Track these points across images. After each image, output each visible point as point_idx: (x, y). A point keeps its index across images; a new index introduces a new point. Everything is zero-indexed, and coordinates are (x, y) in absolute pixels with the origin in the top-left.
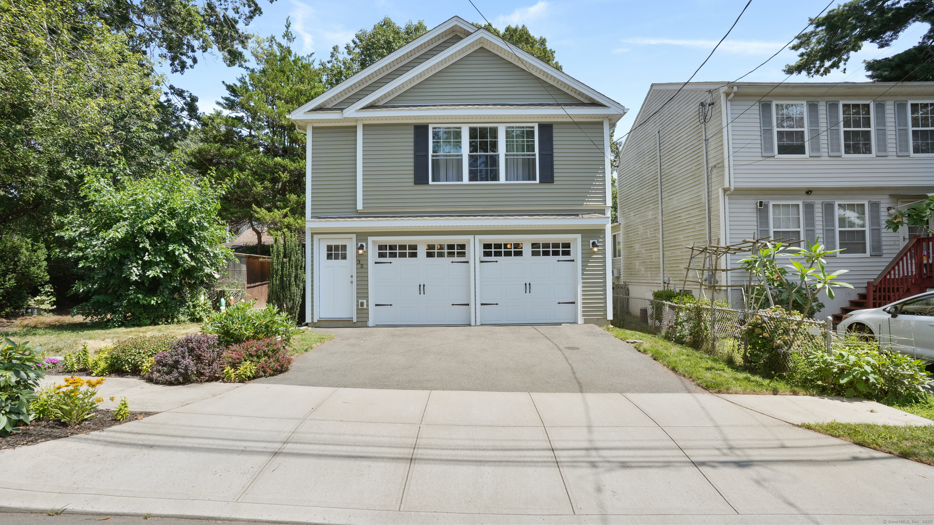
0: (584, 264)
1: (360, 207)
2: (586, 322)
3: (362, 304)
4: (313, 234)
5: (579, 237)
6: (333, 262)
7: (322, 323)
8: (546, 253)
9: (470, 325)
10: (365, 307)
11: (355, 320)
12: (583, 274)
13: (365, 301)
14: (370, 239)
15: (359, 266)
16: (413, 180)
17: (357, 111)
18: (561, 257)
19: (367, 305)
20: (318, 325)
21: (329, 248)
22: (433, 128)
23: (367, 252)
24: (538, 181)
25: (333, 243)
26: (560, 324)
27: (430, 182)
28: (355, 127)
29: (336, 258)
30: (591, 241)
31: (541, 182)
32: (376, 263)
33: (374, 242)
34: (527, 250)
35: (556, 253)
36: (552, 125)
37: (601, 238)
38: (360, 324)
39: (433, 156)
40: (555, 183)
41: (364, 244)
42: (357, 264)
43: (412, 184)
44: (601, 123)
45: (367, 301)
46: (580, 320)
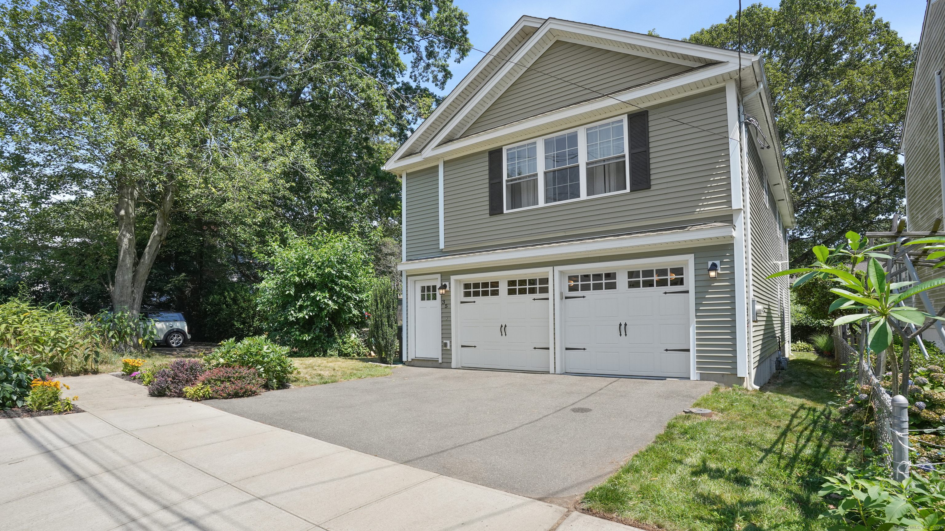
0: (700, 295)
1: (442, 246)
2: (703, 377)
3: (445, 345)
4: (407, 276)
5: (690, 258)
6: (426, 302)
7: (416, 362)
8: (649, 284)
9: (548, 373)
10: (448, 347)
11: (440, 361)
12: (697, 310)
13: (448, 342)
14: (453, 278)
15: (444, 306)
16: (488, 212)
17: (433, 149)
18: (670, 288)
19: (451, 346)
20: (412, 363)
21: (423, 289)
22: (508, 150)
23: (450, 291)
24: (628, 190)
25: (426, 284)
26: (663, 378)
27: (505, 211)
28: (437, 167)
29: (429, 299)
30: (710, 263)
31: (632, 191)
32: (462, 302)
33: (456, 281)
34: (622, 280)
35: (662, 283)
36: (647, 112)
37: (727, 257)
38: (445, 365)
39: (507, 181)
40: (653, 188)
41: (447, 284)
42: (442, 304)
43: (488, 216)
44: (723, 90)
45: (451, 342)
46: (694, 375)
